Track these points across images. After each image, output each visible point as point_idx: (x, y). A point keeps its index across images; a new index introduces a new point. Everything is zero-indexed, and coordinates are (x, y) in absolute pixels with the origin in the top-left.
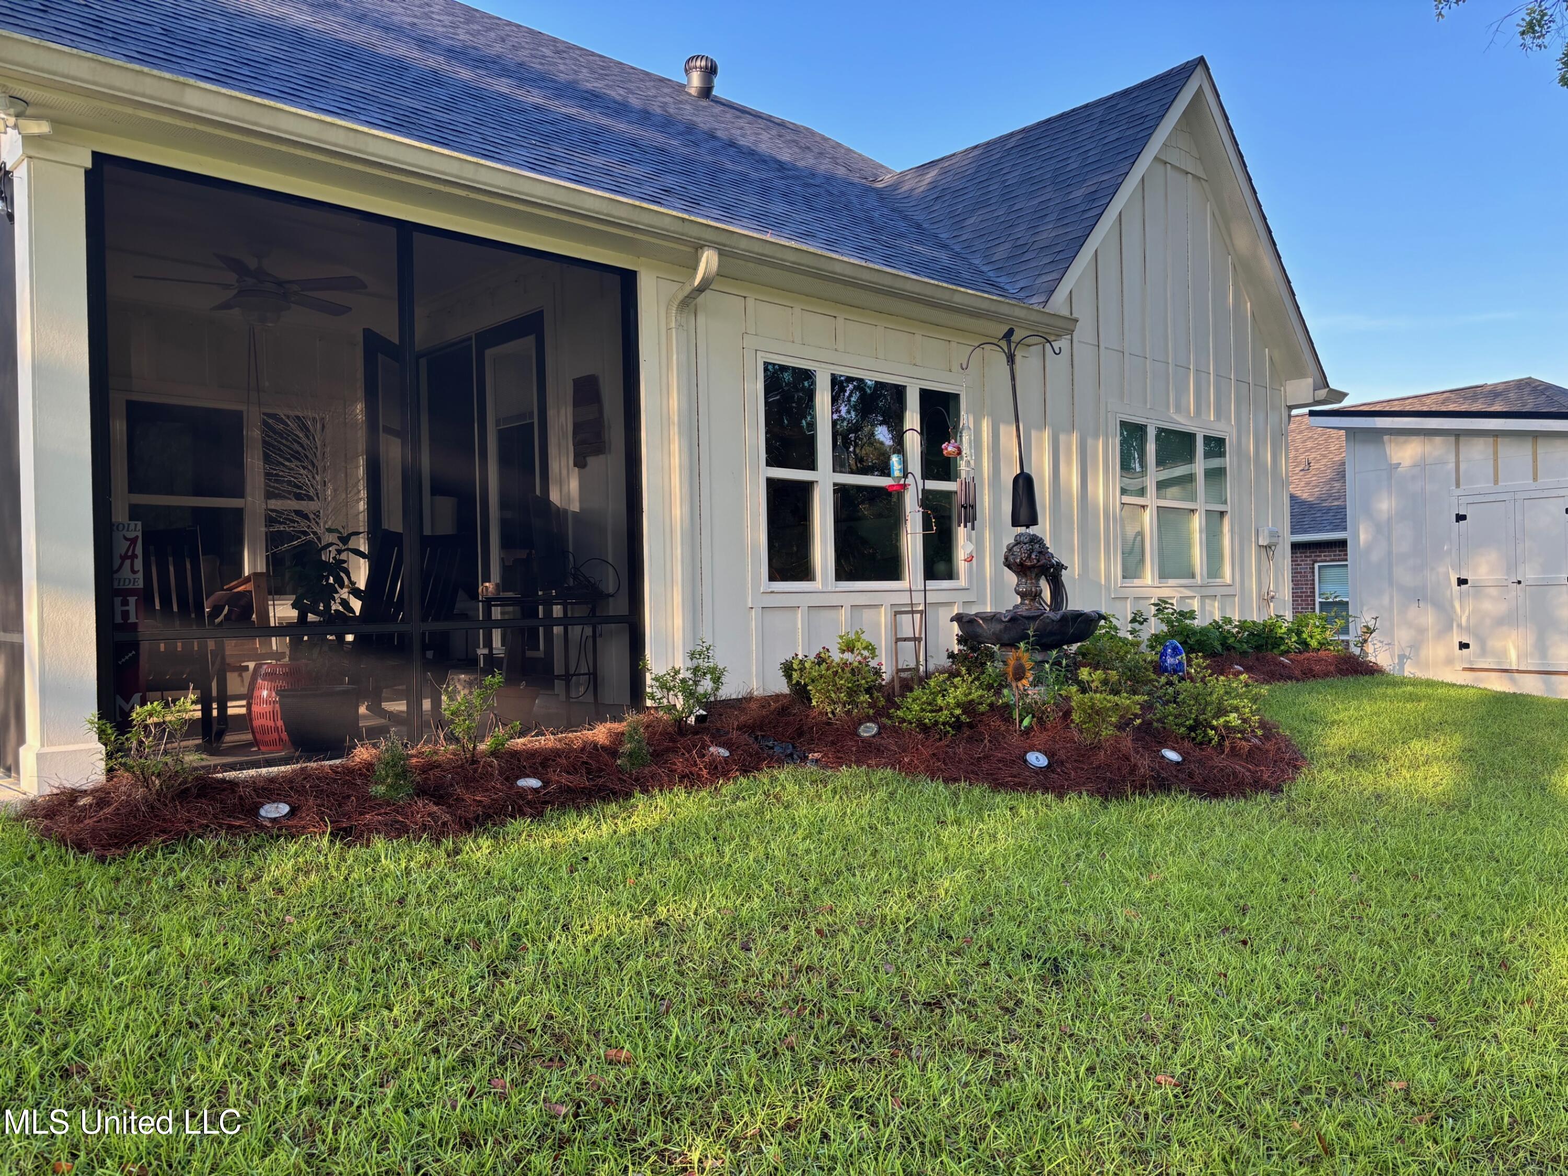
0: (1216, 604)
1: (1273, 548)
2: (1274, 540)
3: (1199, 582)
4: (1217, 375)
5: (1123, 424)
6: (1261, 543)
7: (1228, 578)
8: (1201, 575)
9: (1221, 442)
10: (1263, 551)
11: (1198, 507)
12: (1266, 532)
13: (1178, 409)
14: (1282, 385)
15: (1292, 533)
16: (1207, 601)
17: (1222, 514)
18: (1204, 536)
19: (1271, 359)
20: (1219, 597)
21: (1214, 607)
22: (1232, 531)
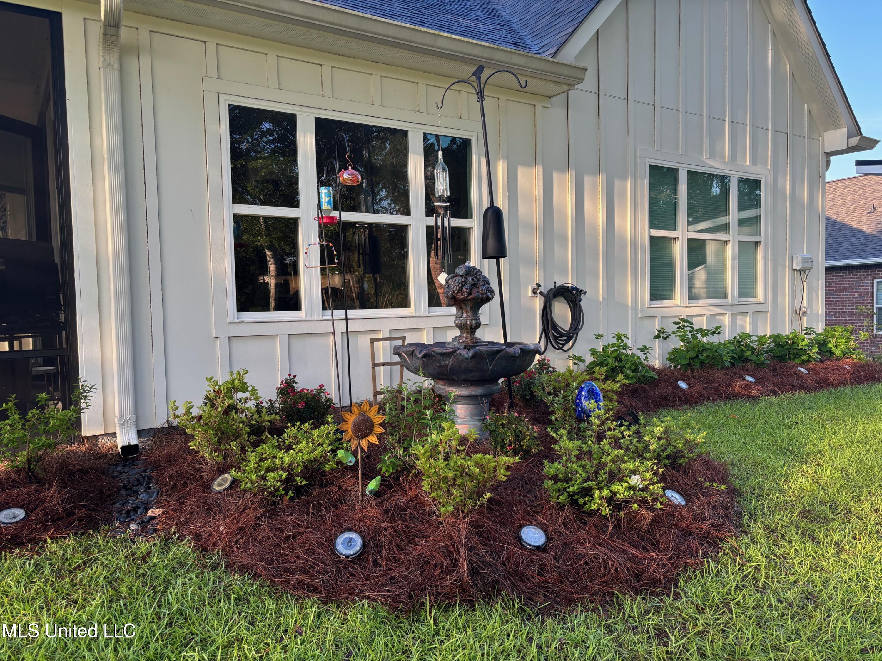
0: (748, 319)
1: (807, 272)
2: (808, 265)
3: (730, 301)
4: (754, 127)
5: (653, 168)
6: (795, 267)
7: (760, 297)
8: (733, 296)
9: (756, 184)
10: (797, 275)
11: (730, 239)
12: (800, 258)
13: (712, 155)
14: (820, 136)
15: (827, 260)
16: (738, 317)
17: (757, 244)
18: (736, 263)
19: (810, 113)
20: (750, 313)
21: (745, 321)
22: (765, 258)
